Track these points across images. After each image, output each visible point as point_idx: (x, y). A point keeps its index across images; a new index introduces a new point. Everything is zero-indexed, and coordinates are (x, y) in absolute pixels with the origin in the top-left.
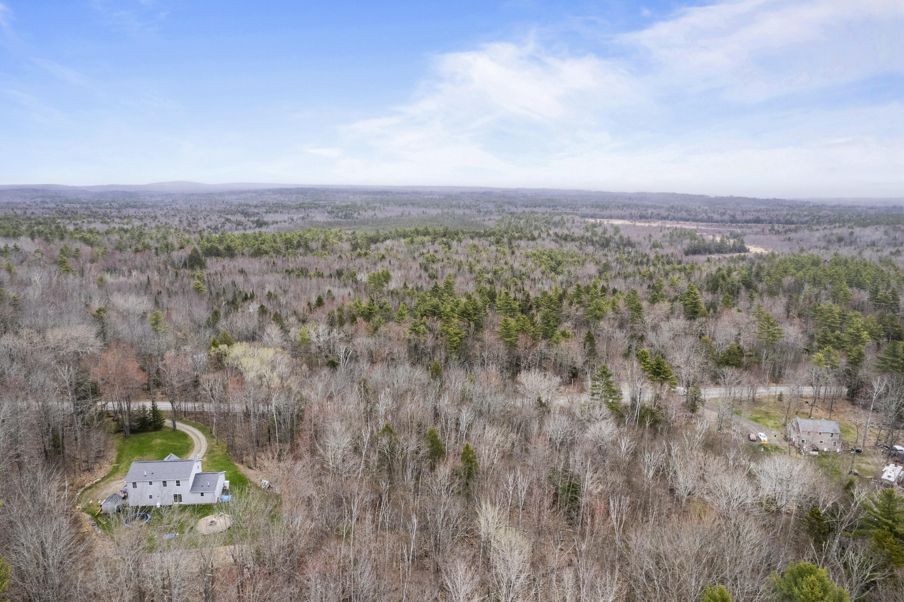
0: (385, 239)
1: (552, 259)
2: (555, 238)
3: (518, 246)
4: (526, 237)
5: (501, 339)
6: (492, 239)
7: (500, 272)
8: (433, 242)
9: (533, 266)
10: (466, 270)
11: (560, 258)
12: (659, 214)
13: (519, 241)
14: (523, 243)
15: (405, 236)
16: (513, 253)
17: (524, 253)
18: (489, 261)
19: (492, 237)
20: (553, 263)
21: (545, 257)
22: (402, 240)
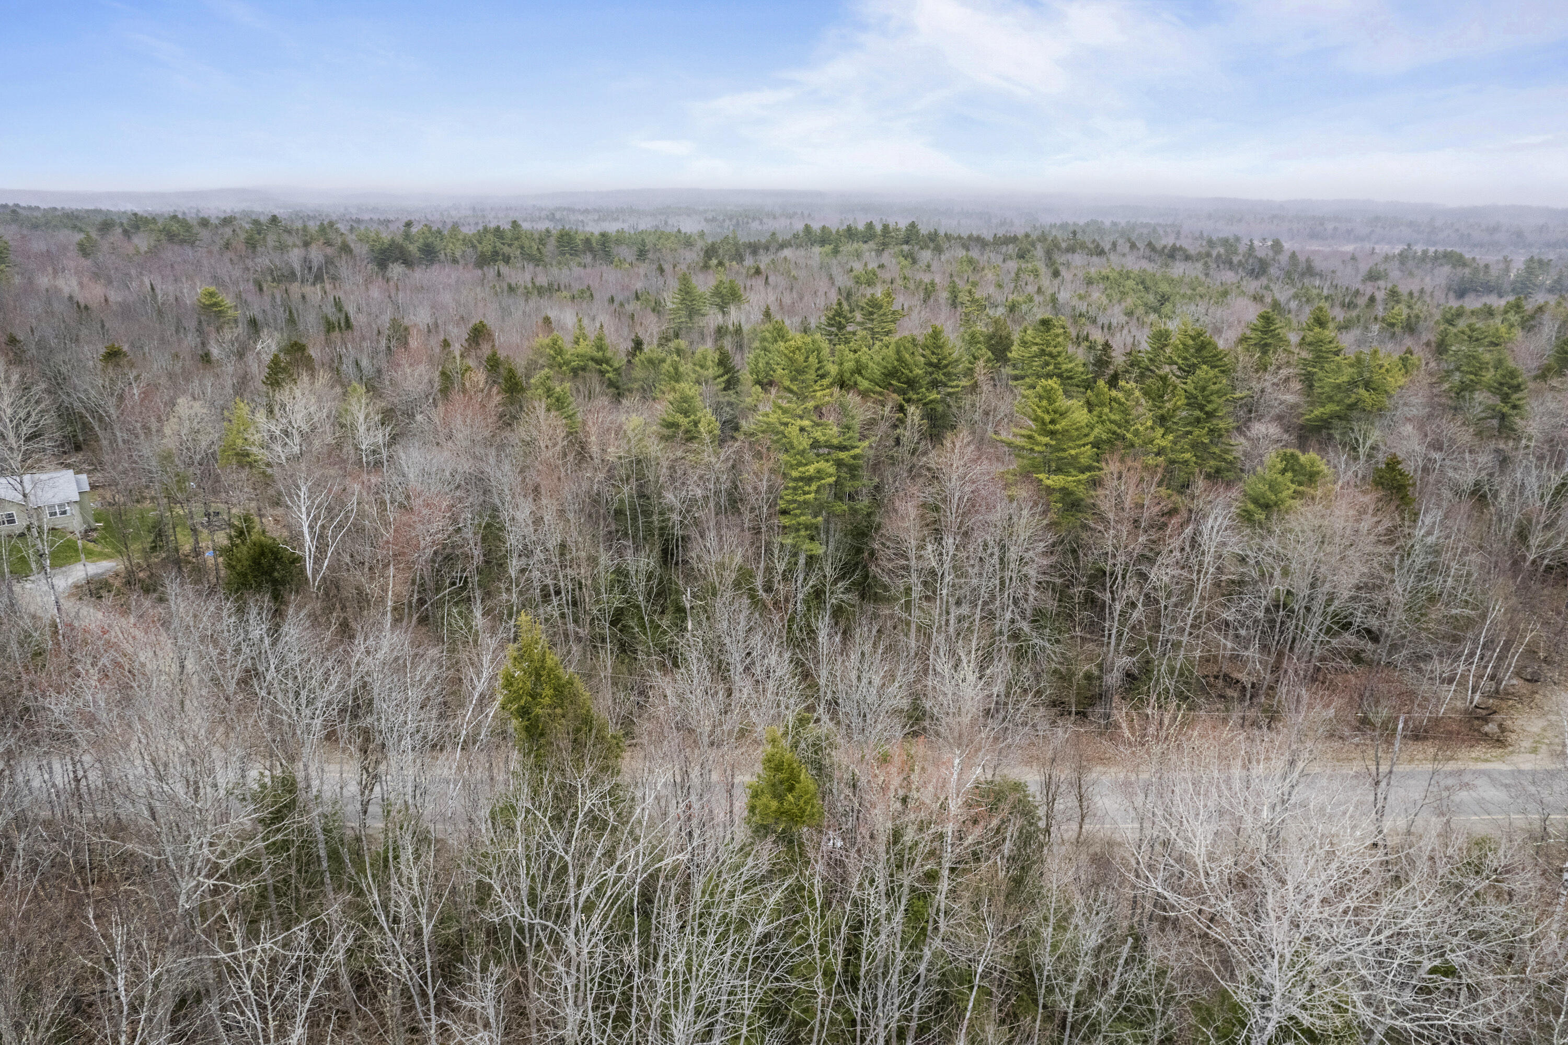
0: (782, 246)
1: (1147, 289)
2: (1148, 253)
3: (1068, 265)
4: (1083, 246)
5: (1026, 475)
6: (1011, 249)
7: (1024, 308)
8: (879, 252)
9: (1105, 301)
10: (942, 301)
11: (1164, 287)
12: (1349, 232)
13: (1069, 256)
14: (1078, 259)
15: (823, 242)
16: (1056, 274)
17: (1081, 275)
18: (1000, 286)
19: (1011, 246)
20: (1151, 298)
21: (1130, 283)
22: (817, 249)
